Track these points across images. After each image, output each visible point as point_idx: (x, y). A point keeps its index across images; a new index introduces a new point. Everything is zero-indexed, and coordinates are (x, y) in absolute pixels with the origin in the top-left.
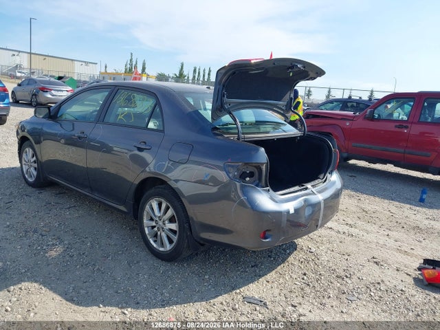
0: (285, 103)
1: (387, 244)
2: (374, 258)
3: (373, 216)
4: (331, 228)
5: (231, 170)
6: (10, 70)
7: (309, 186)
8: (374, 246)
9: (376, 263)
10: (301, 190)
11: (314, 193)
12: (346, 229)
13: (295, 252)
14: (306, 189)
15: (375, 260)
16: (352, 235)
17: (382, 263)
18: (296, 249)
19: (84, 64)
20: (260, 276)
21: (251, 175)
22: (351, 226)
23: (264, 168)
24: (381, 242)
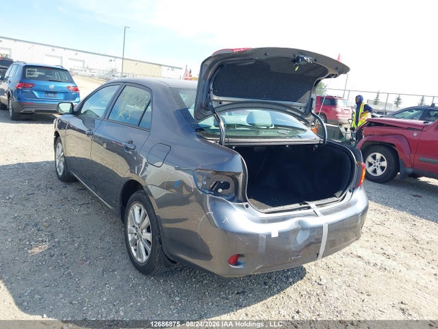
0: (304, 105)
1: (430, 287)
2: (402, 303)
3: (424, 247)
4: (360, 257)
5: (200, 178)
6: (106, 74)
7: (312, 204)
8: (409, 287)
9: (403, 310)
10: (300, 209)
11: (316, 215)
12: (380, 259)
13: (300, 282)
14: (309, 208)
15: (403, 306)
16: (385, 269)
17: (411, 312)
18: (302, 278)
19: (170, 68)
20: (241, 307)
21: (226, 186)
22: (389, 257)
23: (240, 178)
24: (422, 283)
